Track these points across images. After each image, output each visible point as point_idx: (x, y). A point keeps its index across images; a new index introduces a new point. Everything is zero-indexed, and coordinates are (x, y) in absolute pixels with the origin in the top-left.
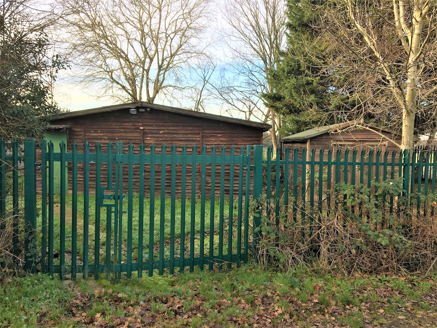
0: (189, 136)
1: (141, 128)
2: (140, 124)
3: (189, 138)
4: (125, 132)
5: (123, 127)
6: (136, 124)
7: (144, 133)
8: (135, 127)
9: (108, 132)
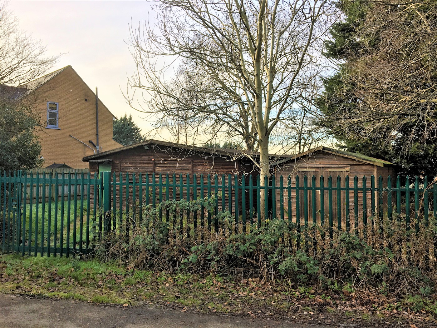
0: (184, 165)
1: (153, 160)
2: (153, 157)
3: (184, 167)
4: (144, 163)
5: (143, 159)
6: (150, 157)
7: (155, 164)
8: (150, 159)
9: (133, 163)
